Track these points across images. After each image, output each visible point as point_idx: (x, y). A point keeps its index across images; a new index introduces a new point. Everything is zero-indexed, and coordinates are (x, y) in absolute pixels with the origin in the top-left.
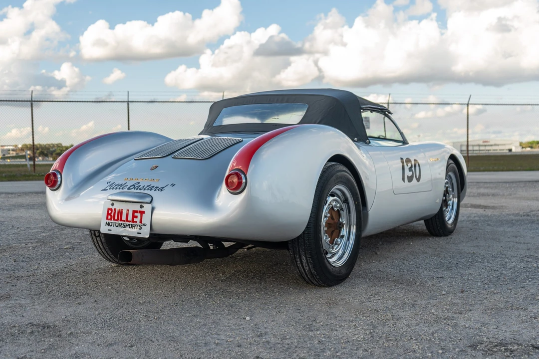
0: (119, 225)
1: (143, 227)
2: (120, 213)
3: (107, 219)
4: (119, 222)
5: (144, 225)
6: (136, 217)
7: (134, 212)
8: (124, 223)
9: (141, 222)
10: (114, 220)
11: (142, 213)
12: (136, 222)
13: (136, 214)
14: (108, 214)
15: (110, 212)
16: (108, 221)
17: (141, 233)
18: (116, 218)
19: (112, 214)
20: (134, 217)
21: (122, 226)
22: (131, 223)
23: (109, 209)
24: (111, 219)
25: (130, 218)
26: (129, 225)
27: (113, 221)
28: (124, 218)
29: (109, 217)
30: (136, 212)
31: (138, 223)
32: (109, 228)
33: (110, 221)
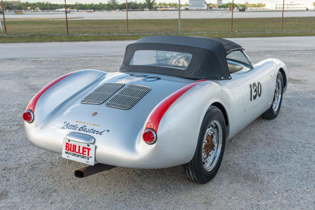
0: (74, 155)
2: (75, 146)
3: (66, 149)
4: (74, 153)
5: (90, 157)
6: (85, 151)
7: (84, 148)
8: (77, 154)
9: (88, 155)
10: (71, 151)
11: (89, 149)
12: (85, 155)
13: (85, 150)
14: (67, 147)
15: (68, 145)
16: (67, 151)
17: (88, 162)
18: (72, 150)
19: (69, 147)
20: (83, 151)
21: (76, 155)
22: (82, 155)
23: (67, 143)
24: (68, 150)
25: (81, 152)
26: (80, 156)
27: (70, 151)
28: (77, 151)
29: (68, 149)
30: (85, 148)
31: (87, 155)
32: (68, 155)
33: (68, 151)
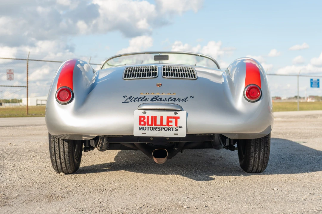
0: (154, 129)
1: (179, 129)
2: (154, 119)
3: (140, 124)
4: (154, 126)
5: (180, 127)
6: (171, 122)
7: (168, 118)
8: (159, 127)
9: (176, 125)
10: (148, 125)
11: (176, 118)
12: (172, 125)
13: (170, 120)
14: (140, 121)
15: (142, 119)
16: (141, 127)
17: (177, 134)
18: (150, 123)
19: (146, 120)
20: (168, 122)
21: (157, 129)
22: (166, 127)
23: (140, 117)
24: (144, 125)
25: (165, 122)
26: (164, 128)
27: (146, 126)
28: (158, 122)
29: (142, 123)
30: (171, 117)
31: (174, 126)
32: (143, 131)
33: (143, 126)
